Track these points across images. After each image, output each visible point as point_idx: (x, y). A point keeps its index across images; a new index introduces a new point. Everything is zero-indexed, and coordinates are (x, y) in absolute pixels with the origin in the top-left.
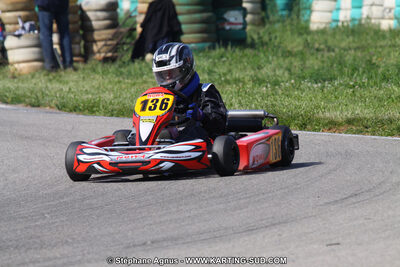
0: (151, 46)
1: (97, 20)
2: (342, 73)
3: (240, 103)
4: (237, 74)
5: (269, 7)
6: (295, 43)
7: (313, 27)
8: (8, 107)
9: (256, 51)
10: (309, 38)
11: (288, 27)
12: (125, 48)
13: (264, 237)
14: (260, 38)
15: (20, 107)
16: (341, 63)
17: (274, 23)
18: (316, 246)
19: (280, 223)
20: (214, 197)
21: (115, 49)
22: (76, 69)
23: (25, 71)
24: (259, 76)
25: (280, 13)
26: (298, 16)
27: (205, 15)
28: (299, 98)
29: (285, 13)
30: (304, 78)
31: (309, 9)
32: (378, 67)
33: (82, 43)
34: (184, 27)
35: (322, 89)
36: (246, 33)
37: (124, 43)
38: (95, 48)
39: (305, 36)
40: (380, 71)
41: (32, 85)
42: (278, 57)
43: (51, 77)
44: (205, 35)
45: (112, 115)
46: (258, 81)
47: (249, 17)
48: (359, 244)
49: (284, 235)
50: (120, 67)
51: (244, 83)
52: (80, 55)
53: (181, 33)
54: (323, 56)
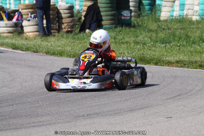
0: (88, 26)
1: (64, 14)
2: (174, 40)
3: (128, 52)
4: (127, 39)
5: (142, 9)
6: (153, 26)
7: (162, 19)
8: (24, 52)
9: (136, 29)
10: (160, 24)
11: (150, 19)
12: (77, 26)
13: (138, 113)
14: (138, 23)
15: (29, 52)
16: (174, 35)
17: (144, 16)
18: (161, 118)
19: (145, 107)
20: (116, 95)
21: (72, 27)
22: (54, 36)
23: (31, 36)
24: (137, 40)
25: (147, 12)
26: (155, 14)
27: (113, 12)
28: (155, 51)
29: (149, 12)
30: (157, 42)
31: (160, 10)
32: (191, 37)
33: (57, 24)
34: (103, 18)
35: (165, 47)
36: (131, 21)
37: (76, 24)
38: (63, 26)
39: (158, 23)
40: (192, 39)
41: (34, 43)
42: (146, 32)
43: (43, 39)
44: (113, 21)
45: (70, 57)
46: (136, 43)
47: (133, 14)
48: (181, 118)
49: (147, 113)
50: (74, 35)
51: (130, 44)
52: (56, 29)
53: (102, 20)
54: (166, 32)
